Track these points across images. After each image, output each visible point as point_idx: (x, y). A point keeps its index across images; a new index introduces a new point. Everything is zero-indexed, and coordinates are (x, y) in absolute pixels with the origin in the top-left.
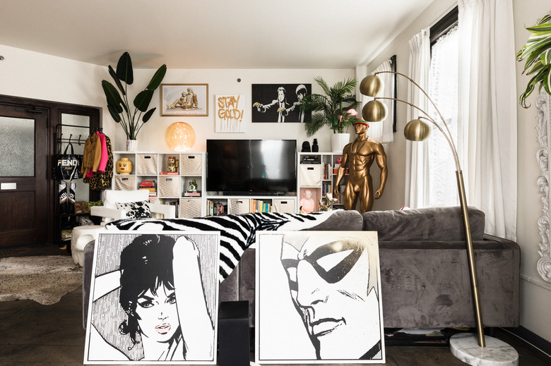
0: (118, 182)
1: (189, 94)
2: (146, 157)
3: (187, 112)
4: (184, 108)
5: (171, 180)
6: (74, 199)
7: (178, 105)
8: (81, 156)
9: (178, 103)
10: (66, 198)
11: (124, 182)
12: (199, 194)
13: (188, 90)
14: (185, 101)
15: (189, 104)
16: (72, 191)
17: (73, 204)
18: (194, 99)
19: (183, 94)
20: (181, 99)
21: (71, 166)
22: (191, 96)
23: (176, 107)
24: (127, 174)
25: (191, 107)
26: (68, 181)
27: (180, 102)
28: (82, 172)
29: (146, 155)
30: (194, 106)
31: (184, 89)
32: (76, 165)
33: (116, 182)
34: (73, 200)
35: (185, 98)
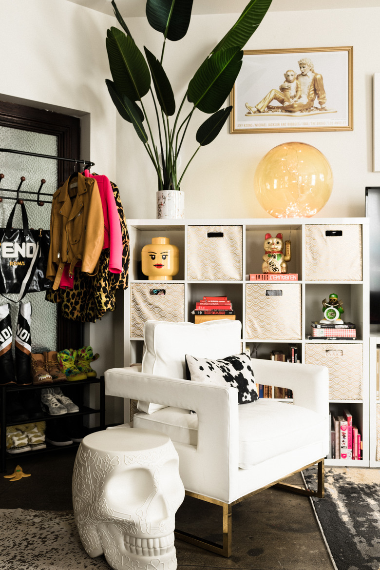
0: (140, 300)
1: (303, 75)
2: (211, 235)
3: (298, 120)
4: (289, 110)
5: (278, 293)
6: (29, 342)
7: (275, 103)
8: (45, 232)
9: (275, 98)
10: (10, 340)
11: (156, 300)
12: (352, 333)
13: (302, 65)
14: (292, 92)
15: (304, 100)
16: (23, 323)
17: (29, 357)
18: (317, 88)
19: (287, 76)
20: (283, 89)
21: (21, 258)
22: (308, 81)
23: (269, 108)
24: (165, 279)
25: (307, 108)
26: (16, 297)
27: (281, 95)
28: (50, 272)
29: (212, 230)
30: (316, 103)
31: (290, 63)
32: (34, 257)
33: (134, 300)
34: (28, 347)
35: (293, 86)
